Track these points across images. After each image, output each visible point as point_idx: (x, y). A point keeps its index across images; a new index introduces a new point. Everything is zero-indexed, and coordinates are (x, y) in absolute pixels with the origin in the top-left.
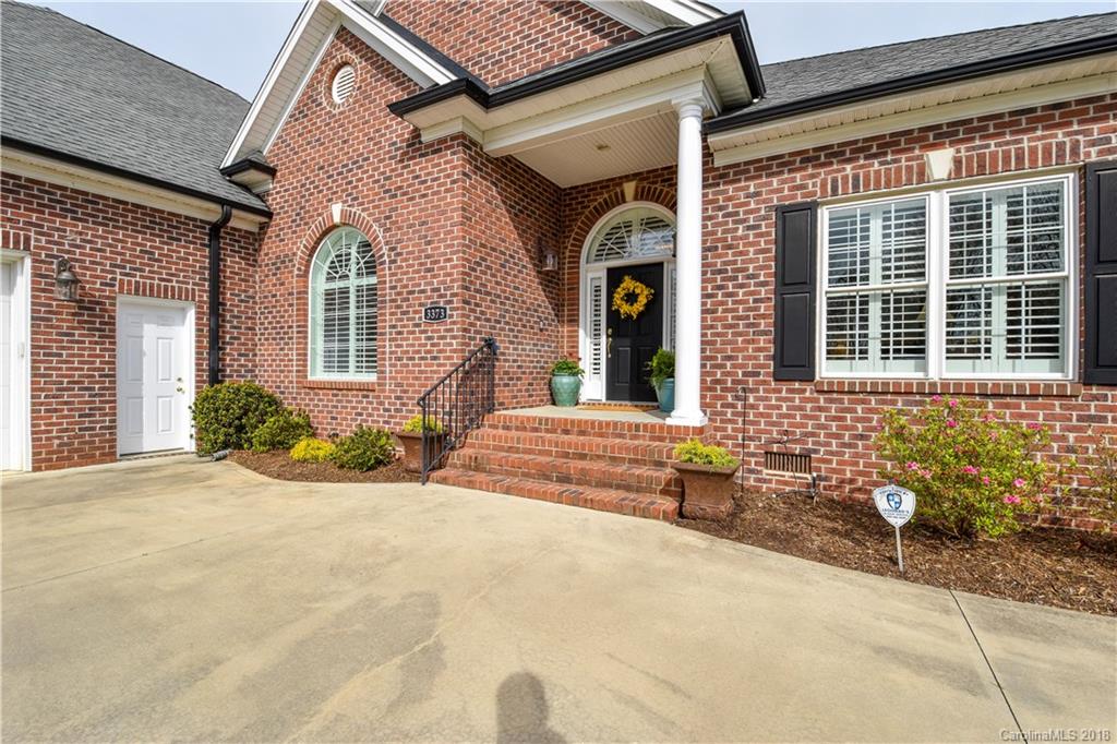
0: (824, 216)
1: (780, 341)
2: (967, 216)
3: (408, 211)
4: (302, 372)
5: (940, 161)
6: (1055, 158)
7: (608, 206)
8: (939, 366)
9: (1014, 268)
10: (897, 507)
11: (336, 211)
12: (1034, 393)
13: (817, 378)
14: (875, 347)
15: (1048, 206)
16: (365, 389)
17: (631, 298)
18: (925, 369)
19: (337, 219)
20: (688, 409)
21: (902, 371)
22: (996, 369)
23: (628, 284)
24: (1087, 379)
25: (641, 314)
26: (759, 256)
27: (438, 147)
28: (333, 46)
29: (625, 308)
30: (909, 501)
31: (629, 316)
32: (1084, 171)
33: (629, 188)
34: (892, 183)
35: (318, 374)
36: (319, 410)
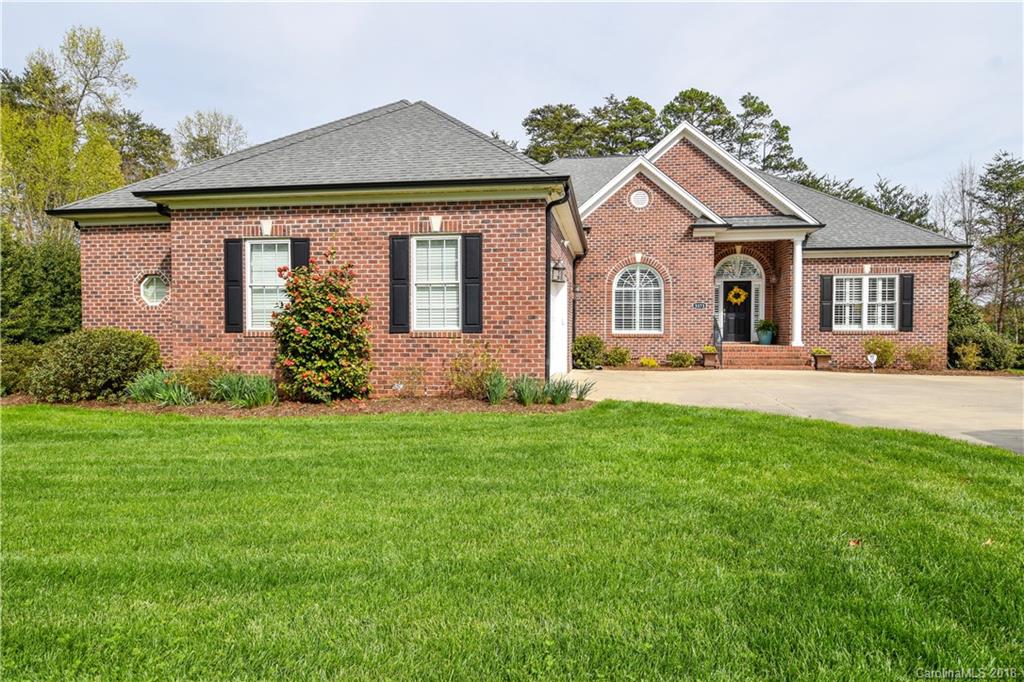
0: (835, 278)
1: (822, 318)
2: (873, 283)
4: (609, 330)
5: (867, 268)
6: (895, 271)
7: (727, 254)
8: (866, 327)
9: (884, 299)
10: (873, 359)
11: (638, 257)
12: (888, 334)
13: (833, 330)
14: (847, 321)
15: (892, 281)
16: (656, 338)
17: (737, 296)
18: (861, 327)
19: (638, 260)
20: (797, 341)
21: (855, 328)
22: (879, 327)
23: (736, 289)
24: (900, 330)
25: (742, 303)
27: (702, 240)
28: (634, 179)
29: (734, 301)
30: (875, 357)
31: (736, 304)
32: (901, 276)
33: (738, 248)
34: (854, 272)
36: (624, 347)
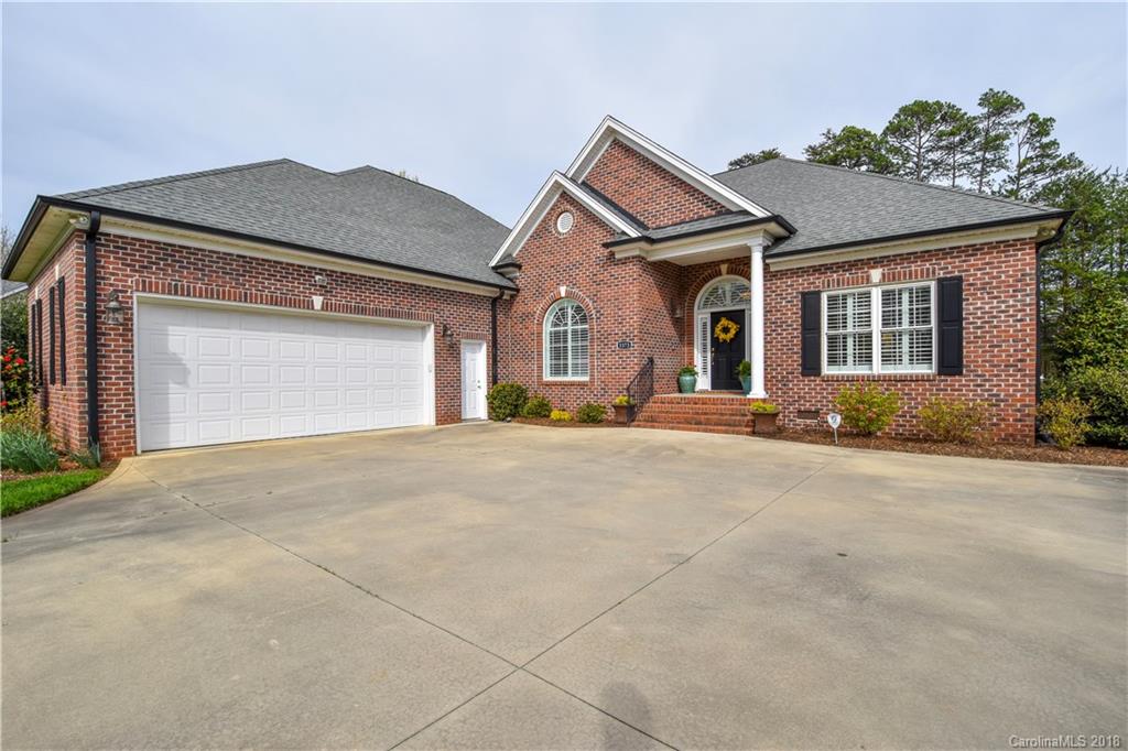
0: (824, 297)
1: (804, 357)
2: (888, 298)
3: (606, 292)
4: (540, 377)
5: (876, 274)
6: (927, 275)
7: (711, 277)
8: (878, 368)
9: (911, 323)
10: (835, 421)
11: (563, 290)
12: (918, 379)
13: (823, 374)
14: (850, 359)
15: (926, 291)
16: (582, 385)
17: (726, 330)
18: (871, 369)
19: (563, 294)
20: (758, 390)
21: (862, 371)
22: (905, 369)
23: (724, 322)
24: (940, 373)
25: (732, 340)
26: (793, 316)
27: (624, 261)
28: (558, 201)
29: (722, 336)
30: (839, 418)
31: (725, 341)
32: (940, 282)
33: (724, 268)
34: (855, 283)
35: (548, 377)
36: (552, 396)
